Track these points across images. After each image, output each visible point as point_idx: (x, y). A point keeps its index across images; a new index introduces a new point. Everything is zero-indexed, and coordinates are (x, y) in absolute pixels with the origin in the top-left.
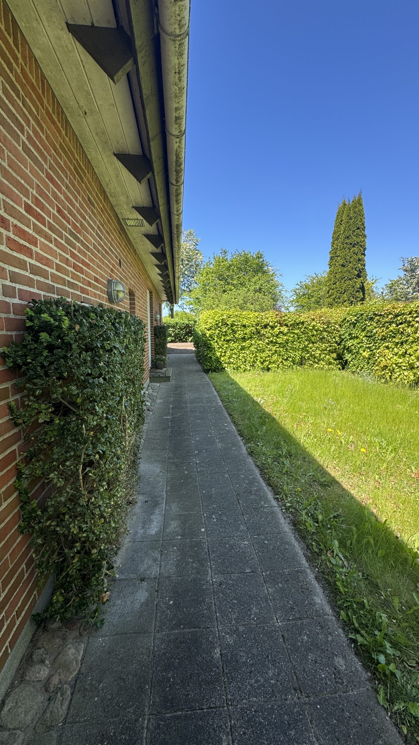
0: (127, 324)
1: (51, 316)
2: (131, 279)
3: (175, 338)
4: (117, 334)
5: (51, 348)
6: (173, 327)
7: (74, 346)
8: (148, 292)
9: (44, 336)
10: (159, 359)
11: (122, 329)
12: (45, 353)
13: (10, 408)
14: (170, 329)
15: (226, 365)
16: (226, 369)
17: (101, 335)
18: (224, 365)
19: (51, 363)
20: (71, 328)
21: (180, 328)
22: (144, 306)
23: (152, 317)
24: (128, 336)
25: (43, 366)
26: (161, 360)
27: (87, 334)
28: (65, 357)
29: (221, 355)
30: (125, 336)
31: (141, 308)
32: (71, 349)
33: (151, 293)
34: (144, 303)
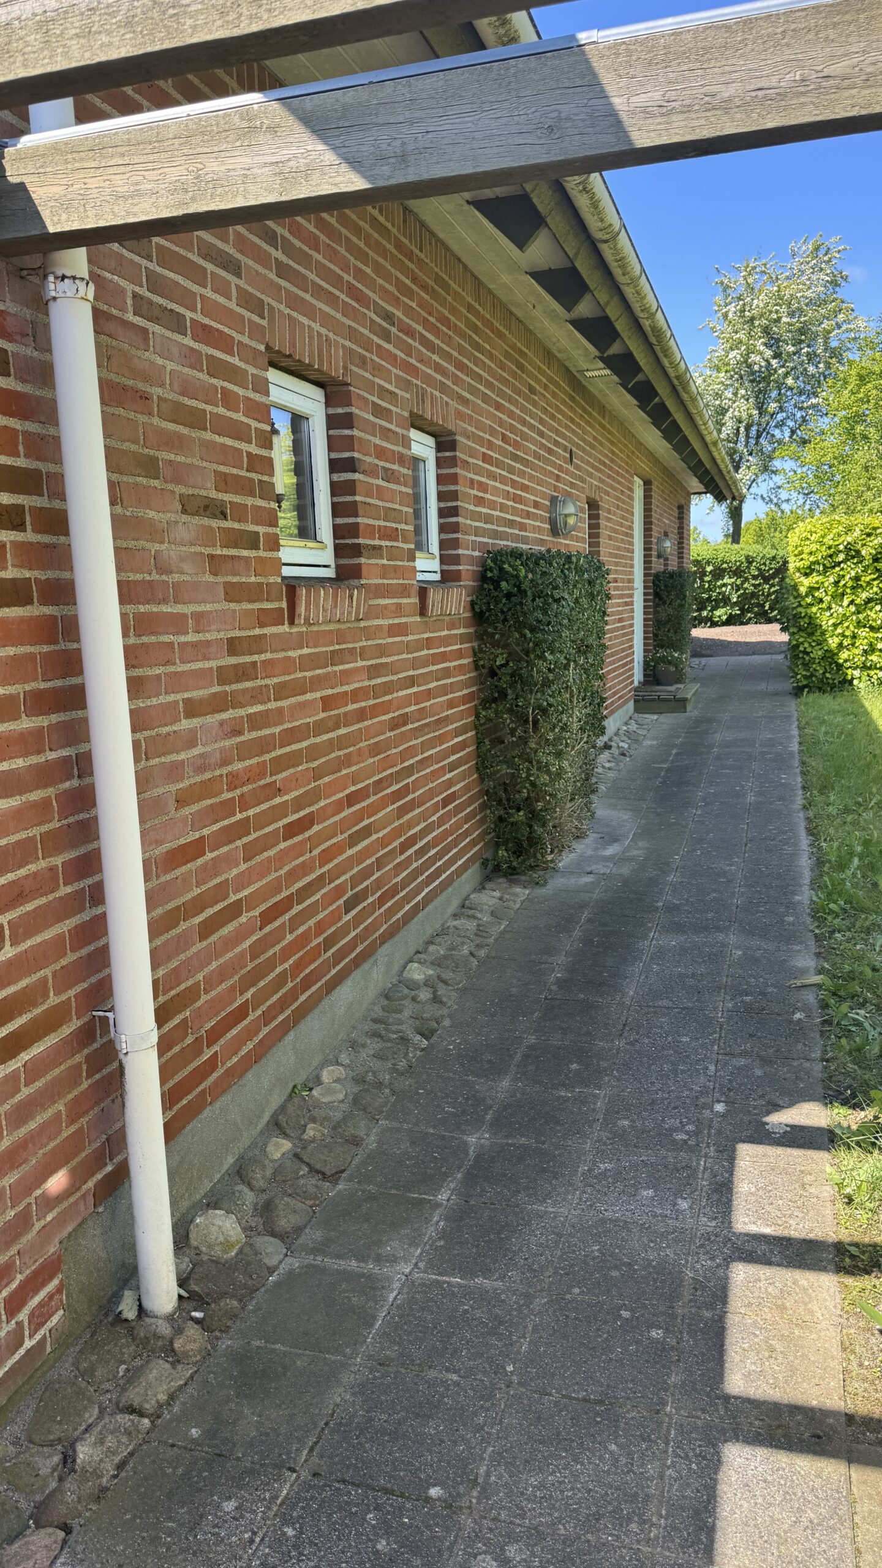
0: (579, 571)
1: (510, 566)
2: (591, 475)
3: (742, 609)
4: (566, 583)
5: (509, 596)
6: (737, 572)
7: (529, 593)
8: (638, 482)
9: (504, 584)
10: (663, 659)
11: (573, 576)
12: (504, 601)
13: (474, 650)
14: (727, 580)
15: (857, 673)
16: (855, 682)
17: (551, 583)
18: (849, 672)
19: (510, 609)
20: (526, 577)
21: (761, 574)
22: (622, 525)
23: (650, 549)
24: (579, 586)
25: (502, 612)
26: (670, 663)
27: (540, 582)
28: (521, 604)
29: (840, 645)
30: (575, 586)
31: (616, 531)
32: (526, 596)
33: (647, 483)
34: (623, 518)
